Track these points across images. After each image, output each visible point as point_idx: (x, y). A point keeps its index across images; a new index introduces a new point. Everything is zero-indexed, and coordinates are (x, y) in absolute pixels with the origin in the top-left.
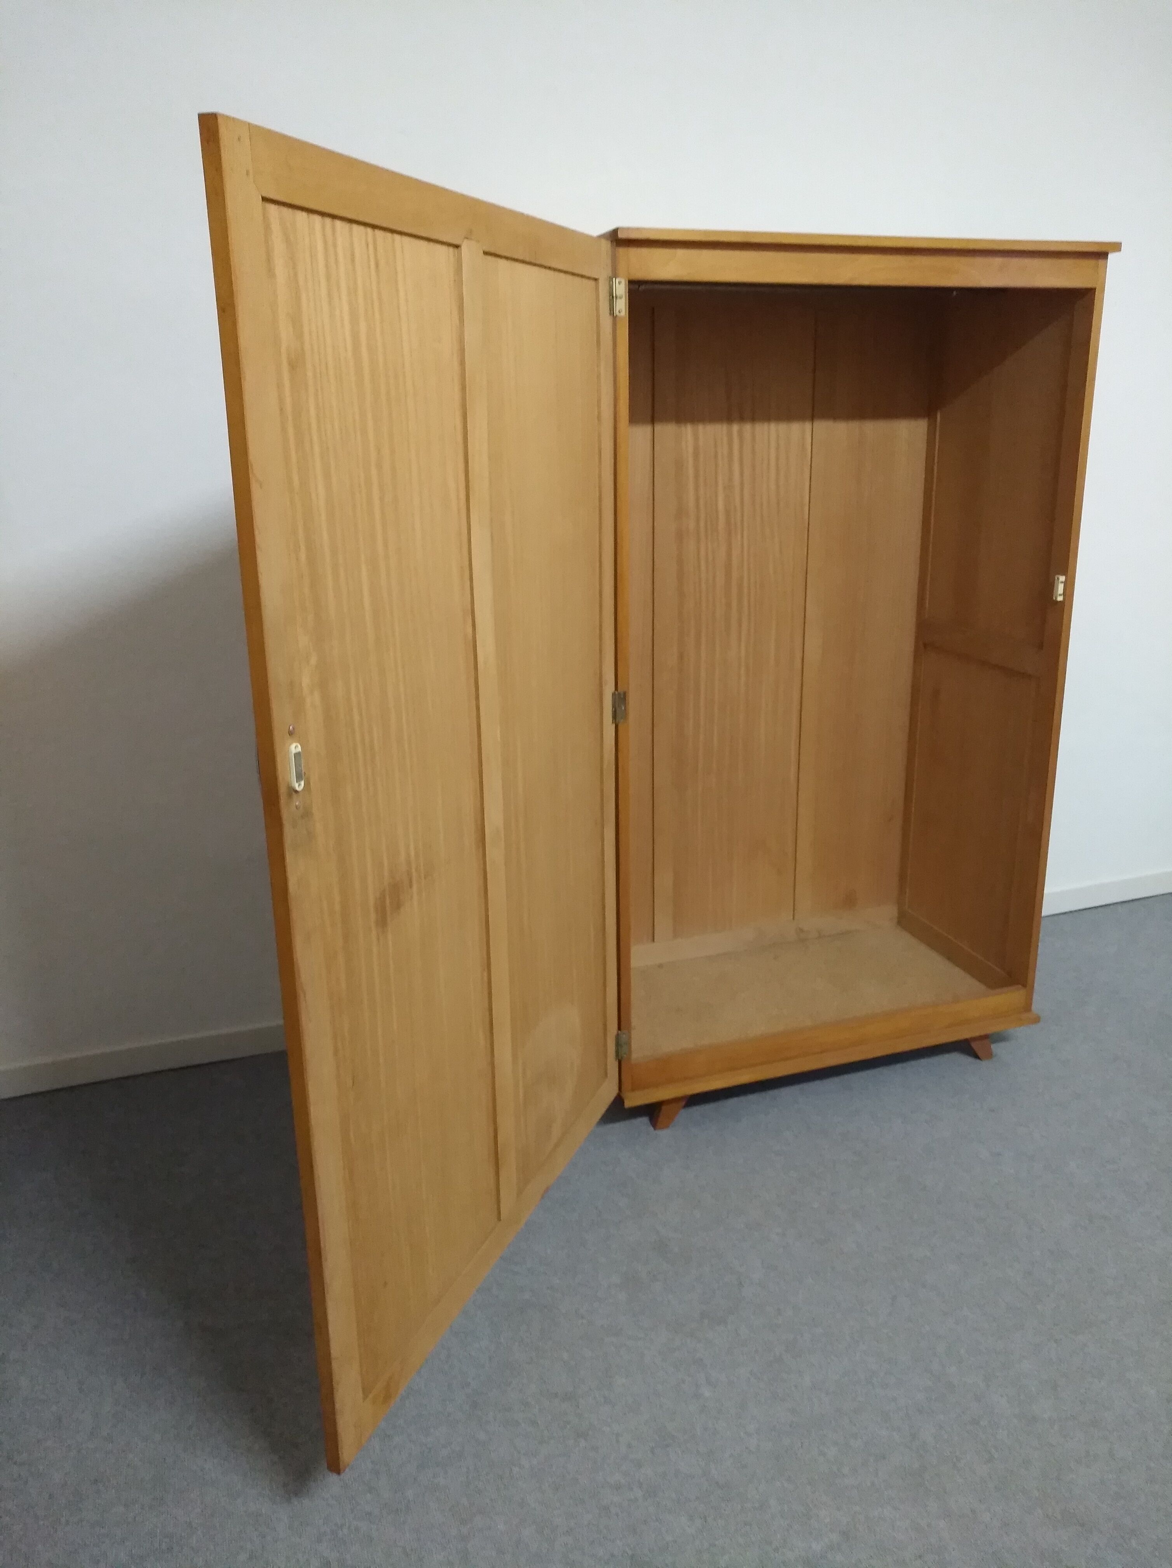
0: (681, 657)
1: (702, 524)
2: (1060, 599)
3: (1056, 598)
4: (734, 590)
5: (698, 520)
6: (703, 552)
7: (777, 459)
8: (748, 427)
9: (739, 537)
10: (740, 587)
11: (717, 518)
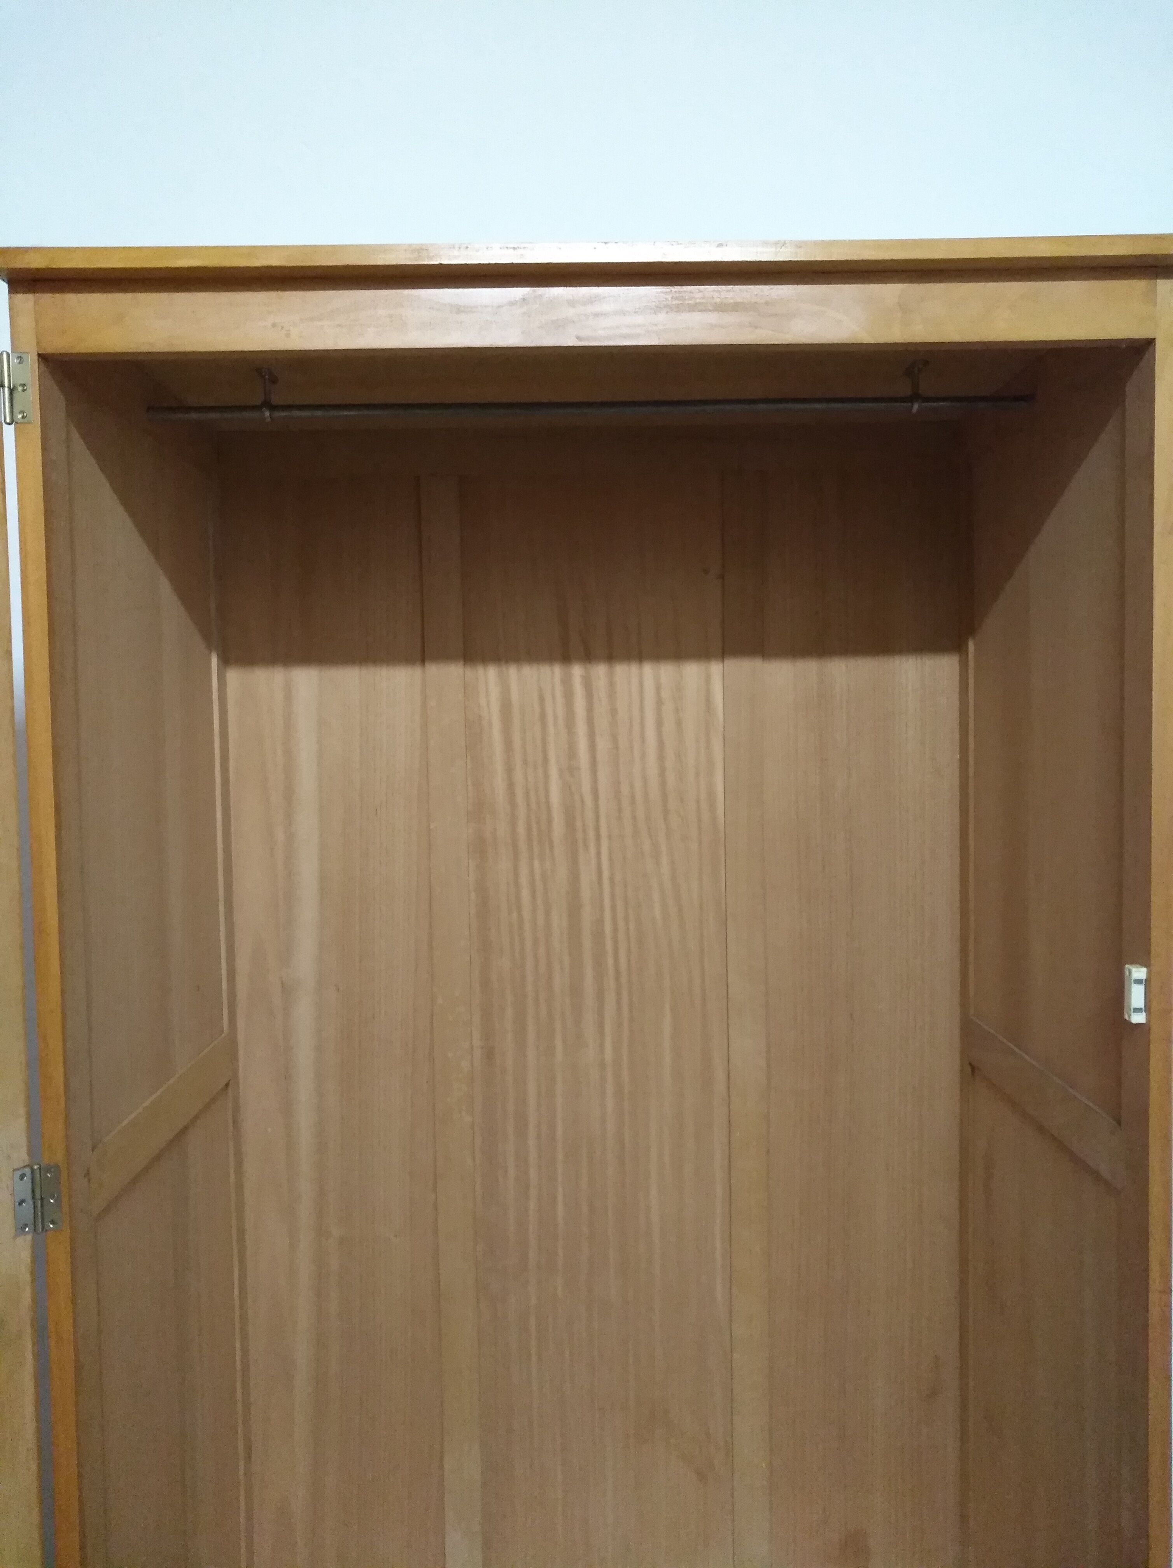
0: (489, 1054)
1: (521, 829)
2: (1138, 1018)
3: (1129, 1017)
4: (587, 943)
5: (513, 824)
6: (524, 879)
7: (659, 724)
8: (600, 671)
9: (593, 850)
10: (598, 935)
11: (550, 821)
